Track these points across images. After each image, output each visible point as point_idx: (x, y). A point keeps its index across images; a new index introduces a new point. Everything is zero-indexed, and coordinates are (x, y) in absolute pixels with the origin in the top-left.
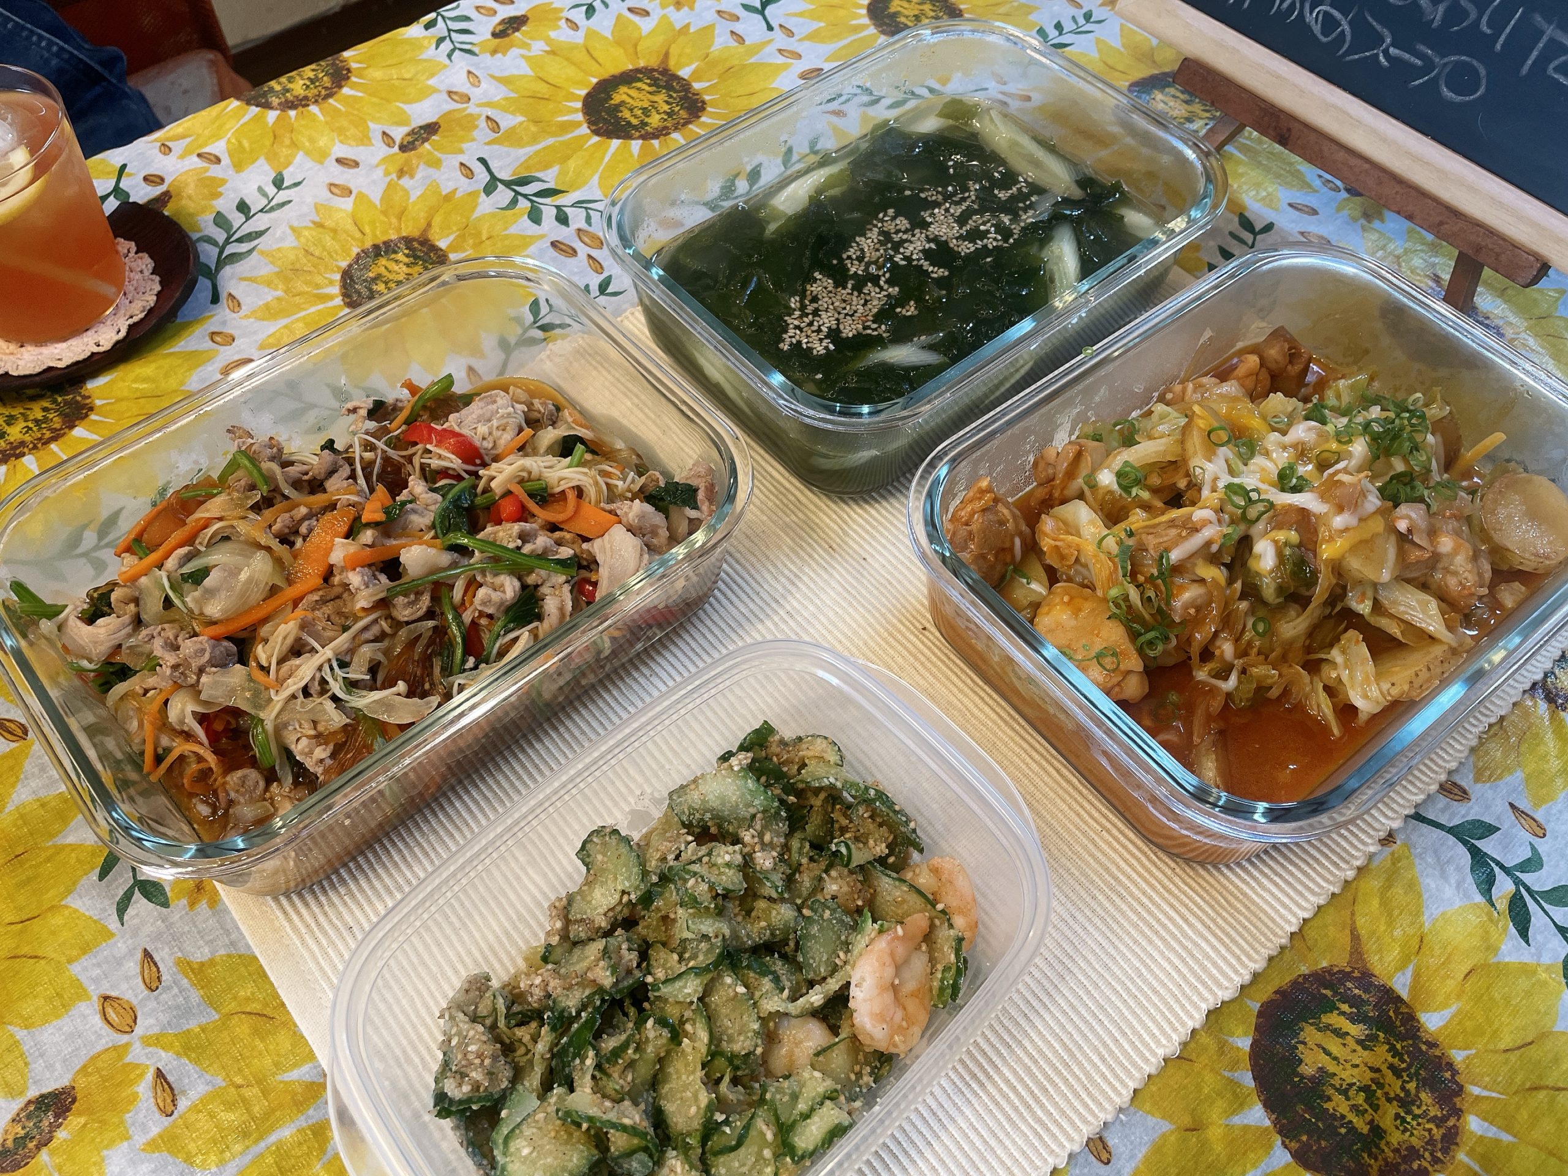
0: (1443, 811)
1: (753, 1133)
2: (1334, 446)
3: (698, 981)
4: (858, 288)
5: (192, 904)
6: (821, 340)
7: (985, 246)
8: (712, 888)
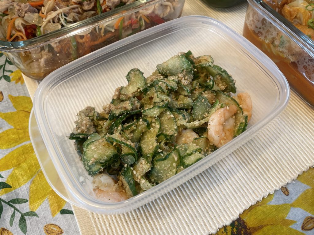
1: (170, 157)
3: (159, 110)
5: (17, 82)
8: (167, 86)
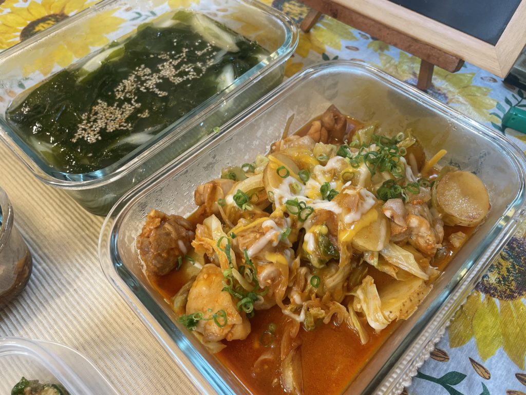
0: (434, 369)
2: (351, 170)
4: (120, 106)
6: (95, 135)
7: (188, 79)
